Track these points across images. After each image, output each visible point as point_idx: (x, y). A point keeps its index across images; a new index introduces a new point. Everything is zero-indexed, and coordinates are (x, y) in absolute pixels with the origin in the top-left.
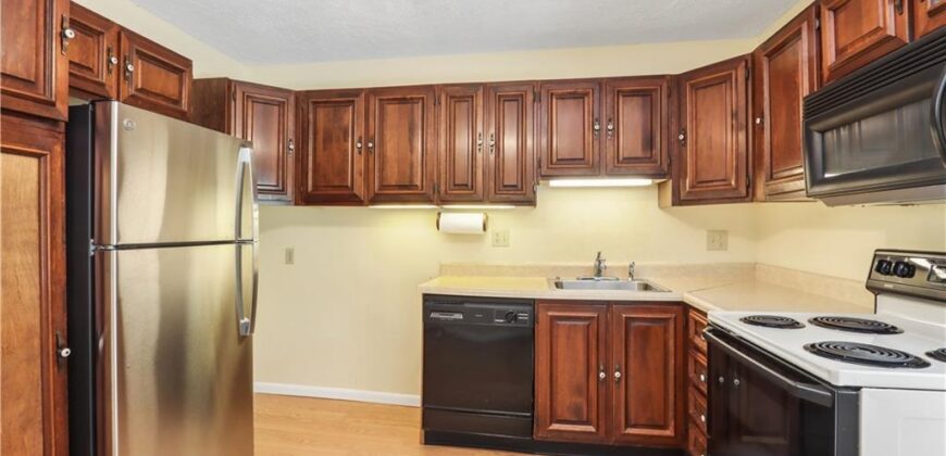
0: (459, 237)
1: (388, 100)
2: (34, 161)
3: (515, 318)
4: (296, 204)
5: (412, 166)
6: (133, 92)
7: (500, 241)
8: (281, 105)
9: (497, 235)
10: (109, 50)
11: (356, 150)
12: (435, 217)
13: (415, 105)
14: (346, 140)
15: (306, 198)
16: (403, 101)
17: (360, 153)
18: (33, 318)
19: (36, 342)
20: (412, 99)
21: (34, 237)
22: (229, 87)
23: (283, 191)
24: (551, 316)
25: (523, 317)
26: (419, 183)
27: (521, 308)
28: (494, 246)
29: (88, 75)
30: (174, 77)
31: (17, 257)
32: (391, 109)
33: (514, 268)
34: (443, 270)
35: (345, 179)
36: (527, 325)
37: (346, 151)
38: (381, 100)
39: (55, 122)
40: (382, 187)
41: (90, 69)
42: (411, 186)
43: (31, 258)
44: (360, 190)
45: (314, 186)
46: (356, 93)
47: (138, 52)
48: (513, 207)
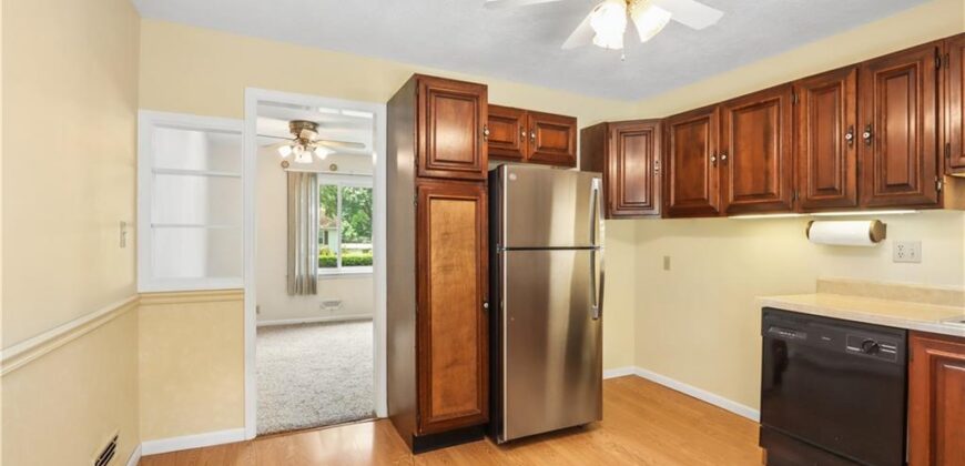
0: (839, 249)
1: (741, 109)
2: (473, 203)
3: (876, 348)
4: (663, 217)
5: (767, 173)
6: (535, 150)
7: (907, 255)
8: (649, 134)
9: (901, 248)
10: (521, 128)
11: (711, 164)
12: (806, 226)
13: (771, 109)
14: (702, 155)
15: (671, 212)
16: (757, 106)
17: (715, 166)
18: (473, 284)
19: (474, 298)
20: (766, 103)
21: (473, 243)
22: (608, 129)
23: (651, 206)
24: (931, 356)
25: (890, 349)
26: (775, 192)
27: (886, 338)
28: (895, 262)
29: (511, 147)
30: (563, 133)
31: (466, 253)
32: (745, 118)
33: (927, 292)
34: (822, 286)
35: (702, 193)
36: (895, 361)
37: (703, 164)
38: (734, 111)
39: (483, 181)
40: (736, 198)
41: (511, 143)
42: (767, 194)
43: (472, 254)
44: (715, 201)
45: (676, 201)
46: (711, 109)
47: (539, 124)
48: (913, 211)
